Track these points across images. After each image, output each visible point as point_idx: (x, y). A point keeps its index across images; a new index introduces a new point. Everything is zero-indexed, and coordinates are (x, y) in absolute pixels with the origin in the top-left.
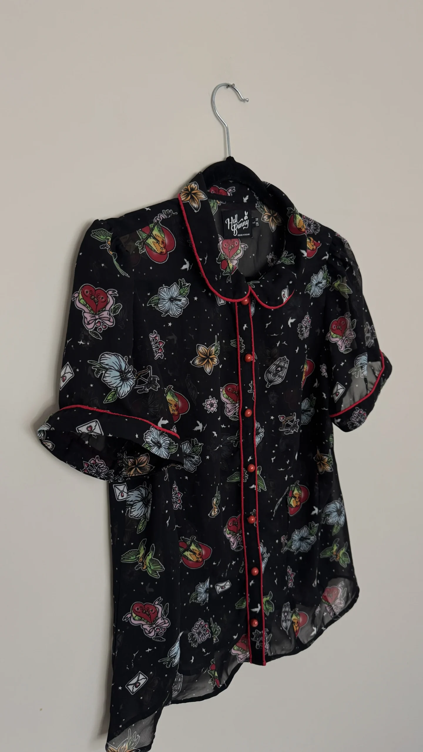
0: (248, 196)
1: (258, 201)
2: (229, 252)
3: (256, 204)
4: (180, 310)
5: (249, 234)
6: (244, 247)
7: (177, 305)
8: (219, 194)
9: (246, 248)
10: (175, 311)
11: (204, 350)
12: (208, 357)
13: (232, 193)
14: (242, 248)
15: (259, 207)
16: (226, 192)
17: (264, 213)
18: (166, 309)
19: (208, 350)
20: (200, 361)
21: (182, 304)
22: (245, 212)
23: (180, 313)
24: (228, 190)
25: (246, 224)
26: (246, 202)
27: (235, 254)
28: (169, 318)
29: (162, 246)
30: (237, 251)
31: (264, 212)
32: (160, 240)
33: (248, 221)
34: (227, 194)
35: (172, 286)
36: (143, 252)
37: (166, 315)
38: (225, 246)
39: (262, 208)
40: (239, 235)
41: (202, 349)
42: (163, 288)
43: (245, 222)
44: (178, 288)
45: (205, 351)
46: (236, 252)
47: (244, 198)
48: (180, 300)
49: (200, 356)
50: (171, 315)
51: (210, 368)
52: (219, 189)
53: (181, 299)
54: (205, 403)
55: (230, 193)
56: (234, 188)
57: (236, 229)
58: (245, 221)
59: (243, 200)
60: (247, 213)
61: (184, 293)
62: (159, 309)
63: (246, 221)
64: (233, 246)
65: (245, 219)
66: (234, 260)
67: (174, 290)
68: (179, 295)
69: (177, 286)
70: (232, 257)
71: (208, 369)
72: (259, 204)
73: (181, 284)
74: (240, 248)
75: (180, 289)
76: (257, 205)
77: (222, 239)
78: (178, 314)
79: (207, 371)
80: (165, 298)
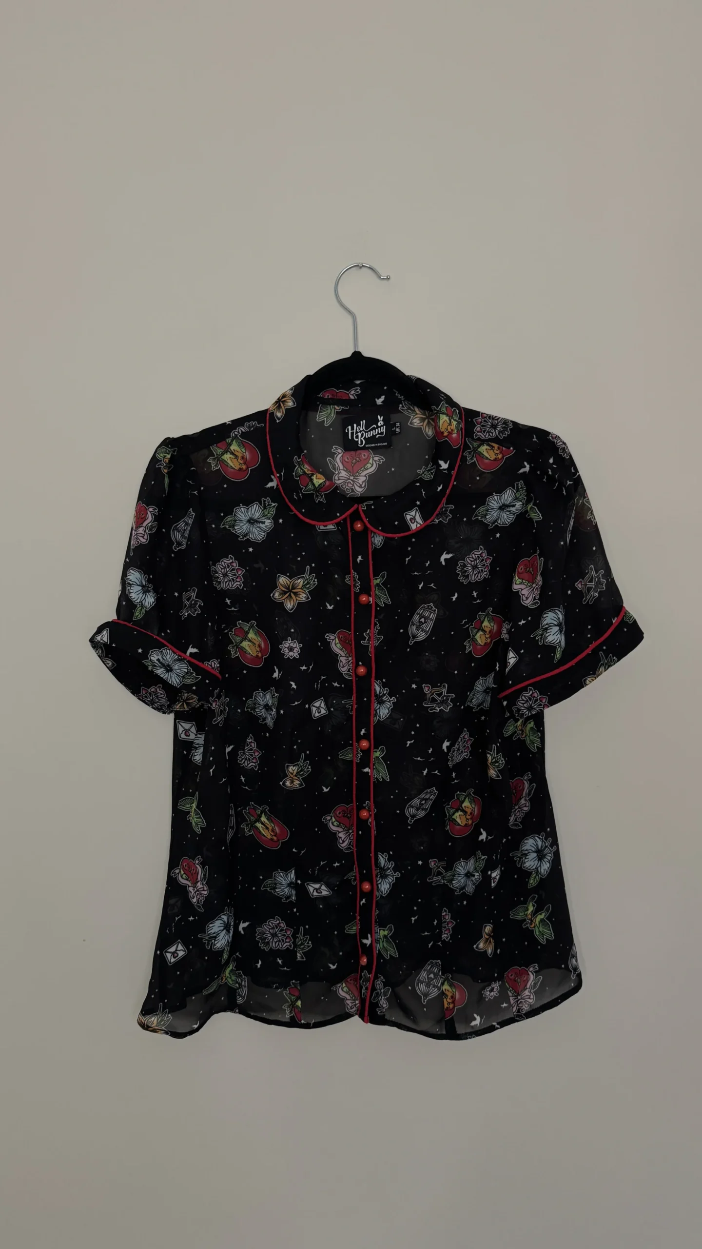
0: (384, 397)
1: (404, 400)
2: (353, 467)
3: (401, 406)
4: (264, 534)
5: (386, 444)
6: (379, 459)
7: (259, 528)
8: (338, 398)
9: (381, 461)
10: (258, 534)
11: (285, 582)
12: (290, 591)
13: (356, 395)
14: (375, 461)
15: (406, 408)
16: (348, 394)
17: (414, 416)
18: (244, 531)
19: (291, 582)
20: (279, 595)
21: (266, 527)
22: (379, 417)
23: (263, 538)
24: (350, 393)
25: (382, 431)
26: (381, 404)
27: (363, 468)
28: (249, 543)
29: (241, 462)
30: (366, 465)
31: (414, 414)
32: (240, 455)
33: (385, 427)
34: (349, 397)
35: (251, 506)
36: (217, 468)
37: (245, 538)
38: (346, 460)
39: (411, 410)
40: (367, 446)
41: (283, 580)
42: (241, 508)
43: (379, 429)
44: (261, 508)
45: (287, 583)
46: (364, 467)
47: (376, 400)
48: (263, 523)
49: (280, 589)
50: (252, 538)
51: (292, 604)
52: (337, 391)
53: (265, 522)
54: (283, 646)
55: (353, 395)
56: (358, 389)
57: (362, 439)
58: (380, 427)
59: (376, 402)
60: (382, 417)
61: (268, 515)
62: (235, 532)
63: (382, 428)
64: (358, 459)
65: (379, 425)
66: (360, 476)
67: (255, 510)
68: (263, 517)
69: (259, 506)
70: (357, 472)
71: (289, 605)
72: (405, 405)
73: (265, 504)
74: (371, 461)
75: (264, 509)
76: (403, 406)
77: (342, 451)
78: (261, 538)
79: (288, 607)
80: (243, 519)
